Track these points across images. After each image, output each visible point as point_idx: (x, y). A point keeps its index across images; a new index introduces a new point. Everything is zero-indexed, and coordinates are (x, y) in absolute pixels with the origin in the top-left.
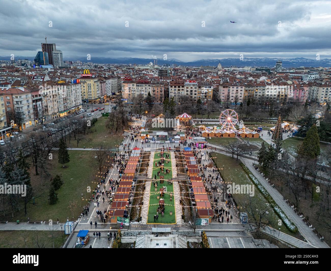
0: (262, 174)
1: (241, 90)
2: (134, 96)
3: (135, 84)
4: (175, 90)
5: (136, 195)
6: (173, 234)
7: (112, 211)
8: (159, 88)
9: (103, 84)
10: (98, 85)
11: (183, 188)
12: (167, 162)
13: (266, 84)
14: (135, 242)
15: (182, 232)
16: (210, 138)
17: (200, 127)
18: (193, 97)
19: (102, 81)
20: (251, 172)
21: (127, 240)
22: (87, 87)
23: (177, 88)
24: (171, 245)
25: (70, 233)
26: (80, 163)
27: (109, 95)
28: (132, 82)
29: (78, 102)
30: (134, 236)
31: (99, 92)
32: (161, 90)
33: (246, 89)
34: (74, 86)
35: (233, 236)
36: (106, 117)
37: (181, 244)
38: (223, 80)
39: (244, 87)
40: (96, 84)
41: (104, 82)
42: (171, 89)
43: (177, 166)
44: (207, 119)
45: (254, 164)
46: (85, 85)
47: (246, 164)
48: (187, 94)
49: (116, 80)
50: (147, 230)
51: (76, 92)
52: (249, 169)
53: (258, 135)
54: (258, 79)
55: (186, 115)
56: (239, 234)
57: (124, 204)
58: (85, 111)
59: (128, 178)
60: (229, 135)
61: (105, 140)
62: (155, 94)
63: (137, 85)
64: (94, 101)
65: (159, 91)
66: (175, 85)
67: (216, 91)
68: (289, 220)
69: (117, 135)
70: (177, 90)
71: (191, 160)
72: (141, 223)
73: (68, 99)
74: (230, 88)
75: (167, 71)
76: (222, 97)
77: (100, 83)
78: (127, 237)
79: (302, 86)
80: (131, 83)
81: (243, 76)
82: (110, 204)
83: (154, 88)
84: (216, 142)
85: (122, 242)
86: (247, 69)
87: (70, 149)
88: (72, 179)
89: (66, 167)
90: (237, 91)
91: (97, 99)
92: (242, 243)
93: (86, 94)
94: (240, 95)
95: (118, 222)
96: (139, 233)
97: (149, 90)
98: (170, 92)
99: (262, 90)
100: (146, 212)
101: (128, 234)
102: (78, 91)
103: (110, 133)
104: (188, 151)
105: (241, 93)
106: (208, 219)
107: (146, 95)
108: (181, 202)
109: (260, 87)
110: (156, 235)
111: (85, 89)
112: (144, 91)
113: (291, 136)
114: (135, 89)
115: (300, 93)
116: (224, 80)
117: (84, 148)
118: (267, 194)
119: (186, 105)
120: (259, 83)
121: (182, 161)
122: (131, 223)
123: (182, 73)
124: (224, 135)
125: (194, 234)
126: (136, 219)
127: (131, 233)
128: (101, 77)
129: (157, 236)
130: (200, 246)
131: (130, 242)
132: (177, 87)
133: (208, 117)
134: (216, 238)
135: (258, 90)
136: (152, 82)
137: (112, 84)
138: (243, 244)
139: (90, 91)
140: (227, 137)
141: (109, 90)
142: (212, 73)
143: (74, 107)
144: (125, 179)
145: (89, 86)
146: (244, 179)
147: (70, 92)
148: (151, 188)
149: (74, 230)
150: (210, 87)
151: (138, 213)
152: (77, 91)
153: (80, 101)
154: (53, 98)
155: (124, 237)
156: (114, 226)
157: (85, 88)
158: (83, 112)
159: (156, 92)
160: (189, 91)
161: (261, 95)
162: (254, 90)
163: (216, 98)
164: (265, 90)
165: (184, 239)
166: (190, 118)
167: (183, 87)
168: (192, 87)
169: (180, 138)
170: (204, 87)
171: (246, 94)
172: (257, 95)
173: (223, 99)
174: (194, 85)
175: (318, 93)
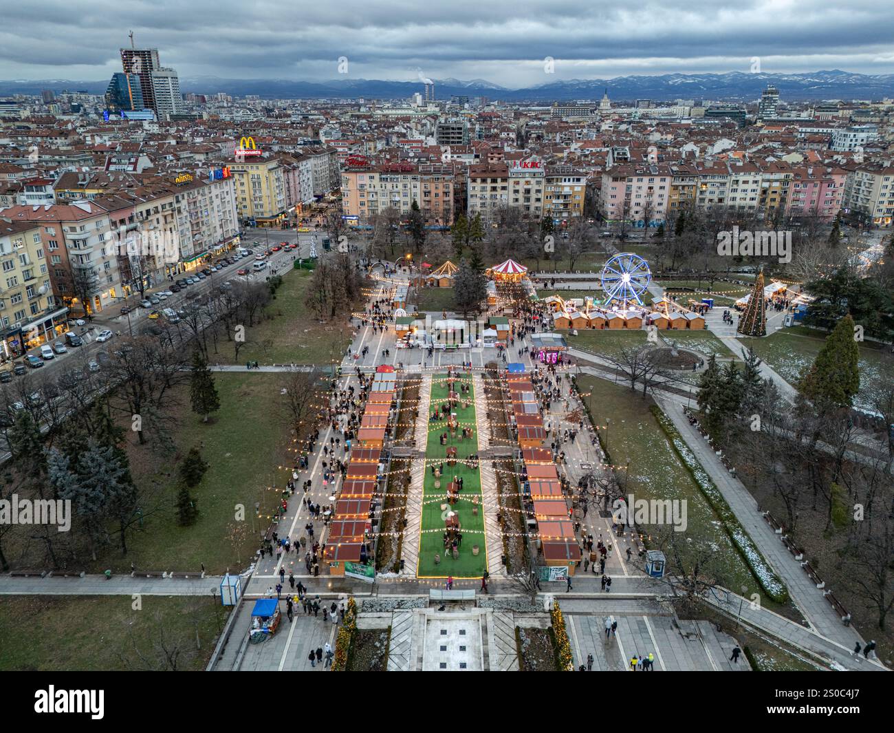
0: (707, 437)
1: (661, 188)
2: (373, 208)
3: (377, 176)
4: (483, 189)
5: (389, 503)
6: (480, 607)
7: (332, 548)
8: (440, 186)
9: (291, 175)
10: (278, 179)
11: (506, 480)
12: (464, 406)
13: (729, 169)
14: (390, 627)
15: (502, 602)
16: (575, 332)
17: (549, 300)
18: (532, 209)
19: (289, 164)
20: (678, 433)
21: (370, 621)
22: (251, 185)
23: (489, 185)
24: (477, 634)
25: (234, 603)
26: (244, 410)
27: (307, 203)
28: (369, 169)
29: (230, 227)
30: (387, 611)
31: (282, 197)
32: (446, 190)
33: (674, 184)
34: (216, 187)
35: (626, 611)
36: (304, 271)
37: (501, 633)
38: (613, 154)
39: (668, 179)
40: (273, 176)
41: (295, 168)
43: (489, 416)
44: (568, 272)
45: (686, 409)
46: (244, 180)
47: (667, 408)
48: (517, 200)
49: (326, 159)
50: (418, 596)
51: (223, 203)
52: (672, 425)
53: (702, 322)
54: (710, 147)
55: (513, 265)
56: (643, 604)
57: (360, 527)
58: (249, 254)
59: (366, 454)
60: (625, 324)
61: (306, 343)
62: (429, 201)
63: (381, 179)
64: (271, 222)
65: (441, 194)
66: (484, 175)
67: (594, 188)
68: (769, 569)
69: (335, 324)
70: (489, 189)
71: (526, 402)
72: (404, 576)
73: (202, 222)
74: (631, 181)
75: (461, 129)
76: (609, 206)
77: (284, 172)
78: (369, 615)
79: (829, 174)
80: (364, 172)
81: (670, 137)
82: (326, 524)
83: (428, 185)
84: (592, 343)
85: (359, 627)
86: (682, 111)
87: (216, 369)
88: (228, 455)
89: (210, 422)
90: (651, 188)
91: (278, 215)
92: (650, 629)
93: (247, 203)
94: (659, 200)
95: (346, 573)
96: (400, 605)
97: (414, 190)
98: (469, 196)
99: (719, 185)
100: (415, 544)
101: (372, 606)
102: (228, 198)
103: (317, 320)
104: (518, 376)
105: (661, 196)
106: (567, 567)
107: (405, 203)
108: (500, 518)
109: (713, 177)
110: (439, 607)
111: (247, 192)
112: (401, 194)
113: (788, 324)
114: (378, 188)
115: (823, 193)
116: (616, 153)
118: (716, 497)
119: (514, 236)
120: (712, 165)
121: (502, 405)
122: (379, 574)
123: (503, 130)
124: (611, 324)
125: (533, 607)
126: (391, 565)
127: (381, 605)
128: (285, 153)
129: (442, 609)
130: (547, 637)
131: (378, 627)
132: (489, 180)
133: (571, 269)
134: (585, 617)
135: (709, 185)
136: (420, 169)
137: (316, 172)
138: (651, 634)
139: (258, 194)
140: (620, 328)
141: (307, 188)
142: (584, 127)
143: (220, 242)
144: (359, 457)
145: (256, 183)
146: (660, 452)
147: (208, 202)
148: (425, 479)
149: (243, 593)
150: (578, 180)
151: (394, 548)
152: (226, 200)
153: (235, 226)
154: (166, 223)
155: (362, 615)
156: (338, 585)
157: (245, 188)
158: (243, 256)
159: (433, 194)
160: (520, 191)
161: (716, 200)
162: (696, 186)
163: (592, 208)
164: (728, 185)
165: (508, 618)
166: (523, 274)
167: (505, 180)
168: (530, 179)
169: (496, 335)
170: (561, 179)
171: (674, 197)
172: (704, 199)
173: (612, 213)
174: (534, 175)
175: (871, 192)
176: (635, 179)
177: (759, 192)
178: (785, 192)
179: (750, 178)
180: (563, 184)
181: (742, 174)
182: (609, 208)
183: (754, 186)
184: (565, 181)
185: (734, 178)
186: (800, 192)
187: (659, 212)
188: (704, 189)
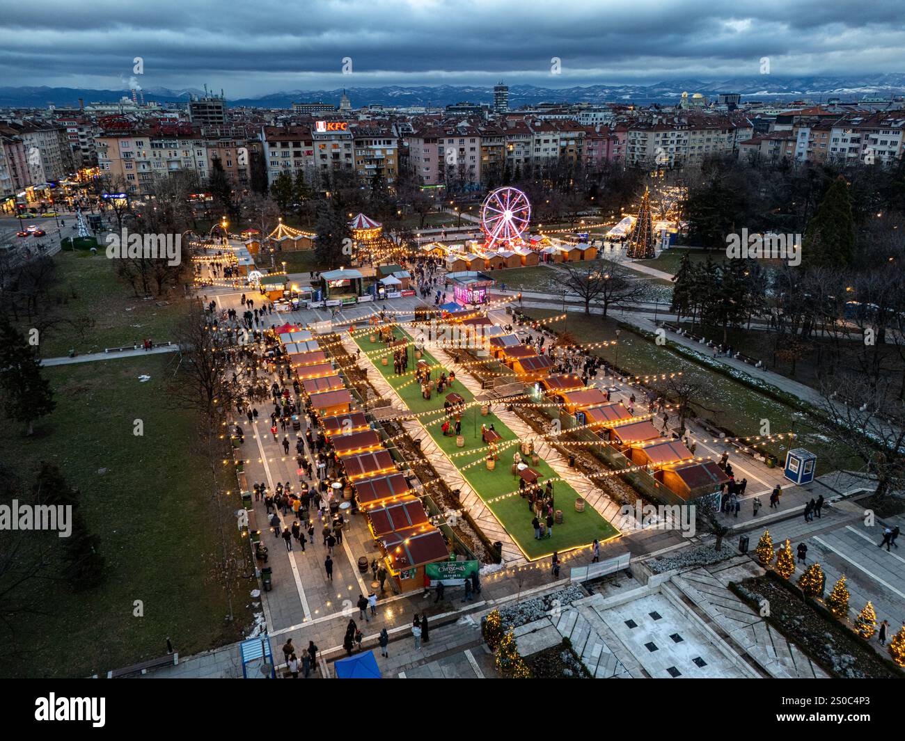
0: (702, 341)
1: (473, 149)
2: (147, 183)
3: (147, 141)
4: (285, 155)
6: (656, 572)
7: (398, 550)
8: (232, 152)
9: (14, 149)
13: (530, 128)
14: (563, 639)
17: (428, 248)
19: (9, 136)
21: (526, 641)
23: (291, 150)
24: (676, 612)
30: (538, 618)
33: (484, 144)
36: (79, 252)
38: (397, 130)
39: (477, 140)
41: (17, 141)
42: (274, 154)
43: (455, 359)
45: (656, 322)
47: (636, 323)
48: (325, 166)
53: (594, 252)
55: (365, 219)
60: (523, 261)
61: (138, 322)
63: (152, 145)
65: (234, 162)
66: (284, 138)
70: (291, 154)
72: (511, 565)
74: (442, 142)
75: (220, 107)
76: (424, 170)
78: (518, 631)
79: (613, 131)
80: (129, 136)
83: (217, 151)
88: (102, 470)
89: (40, 433)
90: (462, 150)
94: (471, 163)
96: (549, 603)
97: (199, 158)
98: (269, 164)
99: (523, 144)
100: (491, 520)
101: (510, 618)
103: (140, 296)
105: (472, 158)
108: (572, 464)
109: (518, 137)
112: (183, 164)
113: (667, 247)
114: (150, 157)
115: (611, 149)
117: (73, 356)
118: (774, 390)
120: (514, 126)
124: (509, 264)
126: (482, 554)
127: (521, 612)
130: (776, 586)
131: (546, 645)
132: (291, 144)
133: (423, 225)
135: (515, 145)
136: (203, 132)
140: (518, 265)
141: (36, 169)
150: (389, 143)
159: (224, 163)
160: (328, 156)
161: (523, 160)
162: (503, 146)
163: (406, 172)
164: (531, 145)
165: (703, 576)
166: (379, 229)
167: (309, 143)
168: (337, 142)
169: (400, 282)
170: (371, 141)
171: (485, 159)
172: (512, 159)
173: (428, 178)
174: (341, 138)
175: (644, 149)
176: (446, 140)
177: (558, 151)
178: (580, 150)
179: (550, 138)
180: (374, 147)
181: (542, 133)
182: (423, 172)
183: (554, 145)
184: (376, 144)
185: (536, 138)
186: (592, 150)
187: (472, 175)
188: (511, 149)
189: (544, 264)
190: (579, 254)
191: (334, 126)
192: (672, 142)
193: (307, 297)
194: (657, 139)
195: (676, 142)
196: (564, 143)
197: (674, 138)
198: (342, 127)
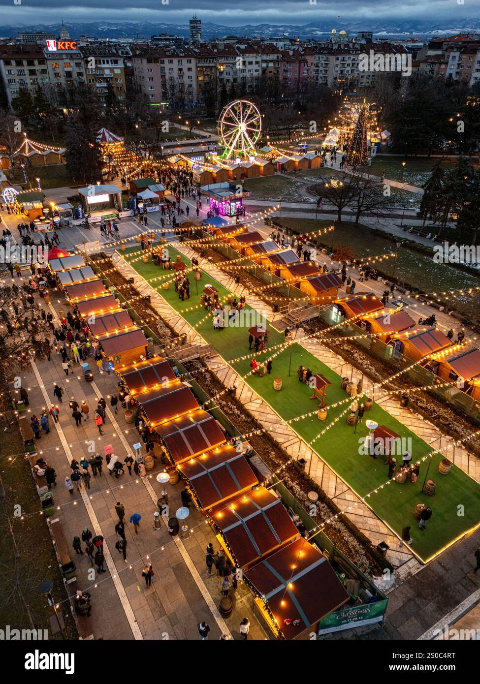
1: (190, 69)
4: (21, 73)
11: (346, 349)
13: (236, 50)
17: (172, 160)
23: (26, 68)
33: (199, 65)
39: (193, 60)
42: (10, 72)
43: (235, 279)
45: (405, 228)
47: (386, 230)
48: (60, 84)
53: (319, 160)
60: (261, 171)
66: (17, 56)
70: (27, 72)
79: (303, 55)
90: (180, 70)
94: (189, 82)
98: (6, 82)
99: (231, 65)
105: (190, 77)
109: (227, 58)
113: (374, 155)
115: (301, 71)
120: (223, 48)
124: (250, 173)
126: (364, 560)
132: (25, 63)
135: (224, 66)
150: (116, 62)
160: (61, 75)
161: (232, 80)
162: (215, 67)
163: (134, 90)
166: (122, 143)
167: (42, 61)
168: (68, 61)
169: (157, 196)
170: (100, 60)
171: (200, 78)
172: (223, 79)
173: (153, 96)
174: (71, 56)
175: (327, 70)
176: (166, 60)
177: (260, 72)
178: (278, 72)
179: (254, 60)
180: (103, 66)
181: (247, 55)
182: (148, 90)
183: (256, 67)
184: (104, 63)
185: (242, 59)
186: (287, 71)
187: (190, 93)
188: (222, 70)
189: (278, 173)
190: (307, 163)
191: (64, 45)
192: (348, 65)
193: (67, 214)
194: (338, 62)
195: (351, 65)
196: (264, 65)
197: (350, 62)
198: (71, 46)
